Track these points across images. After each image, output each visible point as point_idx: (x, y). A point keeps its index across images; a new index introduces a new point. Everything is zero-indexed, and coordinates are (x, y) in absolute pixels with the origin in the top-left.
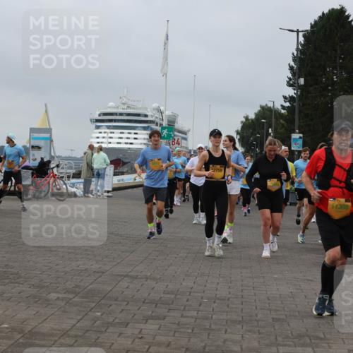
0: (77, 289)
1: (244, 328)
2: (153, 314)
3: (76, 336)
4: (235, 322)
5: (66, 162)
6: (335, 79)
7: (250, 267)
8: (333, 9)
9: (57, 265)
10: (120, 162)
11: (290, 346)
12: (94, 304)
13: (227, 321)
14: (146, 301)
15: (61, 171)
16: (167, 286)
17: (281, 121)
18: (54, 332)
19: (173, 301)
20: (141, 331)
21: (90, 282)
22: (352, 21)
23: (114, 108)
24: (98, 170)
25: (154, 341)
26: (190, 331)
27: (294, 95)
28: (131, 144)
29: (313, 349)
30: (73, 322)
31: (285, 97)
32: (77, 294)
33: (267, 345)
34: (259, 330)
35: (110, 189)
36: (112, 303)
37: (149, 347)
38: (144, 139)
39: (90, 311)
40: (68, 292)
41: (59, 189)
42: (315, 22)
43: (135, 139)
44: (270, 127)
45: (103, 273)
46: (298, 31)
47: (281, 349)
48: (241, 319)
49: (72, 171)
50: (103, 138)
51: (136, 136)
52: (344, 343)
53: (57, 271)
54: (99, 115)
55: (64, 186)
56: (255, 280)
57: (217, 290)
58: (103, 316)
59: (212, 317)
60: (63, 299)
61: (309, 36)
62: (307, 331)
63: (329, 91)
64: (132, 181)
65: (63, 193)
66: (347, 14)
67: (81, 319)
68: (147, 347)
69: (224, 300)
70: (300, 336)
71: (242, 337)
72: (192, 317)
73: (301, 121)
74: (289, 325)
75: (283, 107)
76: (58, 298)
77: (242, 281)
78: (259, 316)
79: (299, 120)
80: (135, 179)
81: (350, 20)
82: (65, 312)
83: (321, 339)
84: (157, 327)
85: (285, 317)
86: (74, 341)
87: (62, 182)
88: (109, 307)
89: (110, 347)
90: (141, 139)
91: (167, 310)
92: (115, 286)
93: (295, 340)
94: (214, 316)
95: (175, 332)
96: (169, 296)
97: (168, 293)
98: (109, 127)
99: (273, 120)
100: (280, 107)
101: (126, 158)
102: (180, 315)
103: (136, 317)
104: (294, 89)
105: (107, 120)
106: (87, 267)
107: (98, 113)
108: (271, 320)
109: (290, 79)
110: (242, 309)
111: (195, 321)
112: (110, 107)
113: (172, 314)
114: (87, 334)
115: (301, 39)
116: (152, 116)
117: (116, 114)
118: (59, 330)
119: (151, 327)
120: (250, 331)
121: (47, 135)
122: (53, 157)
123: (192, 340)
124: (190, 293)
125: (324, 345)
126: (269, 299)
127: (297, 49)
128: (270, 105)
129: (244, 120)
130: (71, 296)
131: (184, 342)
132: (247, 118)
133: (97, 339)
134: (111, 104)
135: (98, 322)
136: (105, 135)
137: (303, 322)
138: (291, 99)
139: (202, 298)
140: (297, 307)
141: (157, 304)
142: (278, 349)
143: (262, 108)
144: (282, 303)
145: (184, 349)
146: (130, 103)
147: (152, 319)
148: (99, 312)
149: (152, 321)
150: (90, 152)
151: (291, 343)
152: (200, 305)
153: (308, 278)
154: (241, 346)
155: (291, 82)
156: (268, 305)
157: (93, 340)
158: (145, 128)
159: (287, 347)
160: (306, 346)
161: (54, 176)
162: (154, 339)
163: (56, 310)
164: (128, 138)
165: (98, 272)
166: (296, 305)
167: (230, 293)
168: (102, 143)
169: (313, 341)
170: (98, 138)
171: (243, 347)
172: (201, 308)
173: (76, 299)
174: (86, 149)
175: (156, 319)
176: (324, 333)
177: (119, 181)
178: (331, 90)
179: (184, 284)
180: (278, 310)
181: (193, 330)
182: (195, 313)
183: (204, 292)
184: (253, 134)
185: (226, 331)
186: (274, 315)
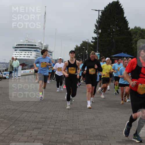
0: (6, 117)
1: (74, 133)
2: (36, 127)
3: (4, 136)
4: (70, 130)
5: (2, 65)
6: (114, 30)
7: (77, 107)
8: (114, 1)
10: (24, 64)
11: (92, 140)
12: (12, 123)
13: (66, 129)
14: (34, 122)
16: (42, 115)
17: (91, 47)
19: (44, 122)
20: (31, 134)
21: (11, 114)
22: (122, 6)
23: (23, 42)
24: (15, 68)
25: (37, 138)
26: (51, 134)
27: (97, 37)
28: (29, 57)
29: (102, 141)
30: (3, 130)
31: (93, 38)
32: (5, 119)
33: (83, 140)
34: (79, 134)
35: (20, 76)
36: (19, 122)
37: (34, 141)
38: (35, 55)
39: (10, 126)
40: (2, 118)
42: (106, 7)
44: (86, 50)
45: (16, 110)
48: (72, 129)
49: (5, 68)
51: (31, 54)
54: (17, 45)
56: (79, 113)
57: (62, 117)
58: (16, 128)
59: (60, 128)
61: (103, 13)
62: (99, 133)
63: (111, 35)
64: (29, 72)
67: (7, 129)
68: (33, 140)
69: (65, 121)
70: (97, 136)
71: (73, 136)
72: (52, 128)
73: (99, 47)
74: (92, 131)
77: (73, 113)
78: (80, 127)
83: (105, 137)
84: (38, 132)
85: (90, 128)
86: (3, 138)
88: (18, 124)
89: (19, 140)
90: (33, 55)
91: (42, 125)
92: (21, 116)
93: (94, 138)
94: (61, 128)
95: (45, 134)
97: (43, 118)
98: (20, 50)
99: (88, 47)
100: (91, 42)
101: (27, 63)
102: (47, 127)
103: (29, 128)
104: (97, 34)
105: (19, 47)
106: (9, 107)
108: (84, 129)
109: (95, 30)
110: (73, 125)
111: (53, 130)
113: (44, 127)
116: (38, 46)
117: (23, 45)
119: (35, 132)
120: (76, 134)
123: (52, 138)
124: (52, 118)
125: (107, 139)
126: (84, 121)
127: (99, 18)
128: (87, 41)
130: (3, 120)
131: (48, 138)
132: (77, 46)
134: (21, 41)
135: (14, 130)
136: (18, 53)
137: (98, 130)
138: (95, 38)
140: (95, 124)
141: (38, 123)
142: (87, 141)
143: (83, 42)
144: (89, 122)
145: (49, 141)
146: (29, 40)
148: (14, 126)
151: (93, 139)
152: (56, 123)
154: (72, 140)
155: (96, 32)
156: (83, 123)
157: (12, 138)
158: (35, 51)
159: (91, 141)
160: (99, 140)
164: (28, 55)
165: (14, 110)
167: (68, 118)
169: (102, 138)
170: (16, 55)
171: (73, 140)
172: (56, 124)
173: (5, 121)
175: (37, 129)
176: (106, 135)
177: (24, 72)
179: (49, 114)
180: (88, 125)
181: (52, 134)
182: (53, 127)
183: (57, 118)
184: (79, 53)
185: (66, 134)
186: (86, 127)
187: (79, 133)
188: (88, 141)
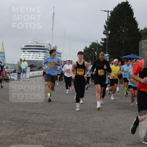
0: (14, 119)
1: (83, 135)
2: (45, 129)
3: (13, 138)
4: (80, 132)
5: (10, 66)
6: (123, 31)
7: (86, 110)
8: (123, 2)
9: (6, 109)
10: (33, 66)
11: (102, 142)
12: (21, 125)
13: (76, 132)
14: (43, 124)
15: (8, 70)
16: (52, 117)
17: (100, 49)
18: (4, 137)
19: (54, 124)
20: (40, 136)
21: (20, 116)
22: (131, 7)
23: (31, 43)
24: (24, 69)
25: (46, 140)
27: (106, 38)
28: (38, 58)
29: (112, 143)
30: (12, 132)
31: (102, 39)
32: (14, 121)
33: (93, 142)
35: (29, 77)
36: (28, 124)
38: (43, 56)
39: (19, 128)
40: (10, 120)
41: (8, 77)
42: (116, 7)
43: (39, 56)
44: (96, 51)
45: (25, 112)
46: (108, 11)
47: (99, 144)
48: (82, 131)
49: (13, 70)
50: (26, 56)
51: (40, 55)
52: (125, 141)
53: (6, 112)
54: (25, 46)
55: (9, 76)
56: (88, 115)
57: (72, 119)
58: (25, 130)
59: (70, 131)
60: (8, 123)
61: (113, 13)
62: (109, 136)
63: (121, 36)
64: (38, 74)
65: (9, 79)
66: (129, 4)
67: (15, 131)
68: (43, 143)
69: (75, 123)
70: (106, 138)
71: (82, 139)
72: (61, 130)
73: (109, 49)
74: (102, 134)
75: (101, 43)
76: (6, 123)
77: (83, 115)
78: (90, 130)
79: (108, 48)
80: (39, 73)
81: (130, 7)
82: (8, 128)
83: (115, 139)
84: (47, 134)
85: (100, 131)
86: (12, 141)
87: (8, 74)
88: (27, 126)
89: (27, 143)
90: (42, 56)
91: (51, 128)
92: (30, 118)
93: (104, 140)
94: (71, 130)
95: (54, 137)
96: (52, 122)
97: (52, 121)
98: (28, 52)
99: (97, 48)
100: (100, 43)
101: (35, 64)
102: (56, 129)
103: (38, 130)
104: (106, 36)
105: (28, 48)
106: (18, 109)
107: (24, 45)
108: (94, 132)
109: (104, 31)
110: (82, 127)
111: (63, 132)
112: (29, 43)
113: (53, 129)
114: (18, 138)
115: (110, 15)
116: (47, 47)
117: (32, 46)
118: (6, 136)
119: (44, 135)
120: (86, 136)
121: (3, 55)
122: (5, 64)
123: (61, 140)
124: (61, 120)
125: (117, 142)
126: (94, 123)
127: (108, 19)
128: (96, 42)
129: (85, 48)
130: (11, 122)
131: (58, 141)
132: (86, 48)
133: (21, 140)
134: (30, 42)
135: (22, 133)
136: (27, 55)
137: (108, 132)
138: (105, 40)
139: (66, 122)
140: (105, 126)
141: (47, 125)
143: (93, 43)
144: (99, 125)
145: (58, 144)
146: (38, 41)
147: (45, 131)
148: (22, 128)
149: (45, 132)
150: (20, 62)
152: (65, 125)
153: (110, 114)
154: (82, 142)
155: (105, 33)
156: (93, 125)
157: (20, 140)
158: (43, 52)
159: (101, 143)
160: (109, 143)
161: (5, 72)
162: (45, 140)
163: (5, 127)
164: (36, 56)
165: (23, 112)
166: (105, 125)
167: (77, 120)
168: (25, 58)
169: (112, 140)
170: (24, 56)
172: (66, 127)
173: (14, 123)
174: (19, 60)
176: (116, 137)
177: (32, 74)
178: (122, 36)
179: (58, 117)
180: (97, 128)
181: (62, 136)
182: (63, 129)
183: (67, 120)
184: (88, 54)
185: (75, 136)
186: (96, 129)
187: (89, 135)
188: (98, 143)
